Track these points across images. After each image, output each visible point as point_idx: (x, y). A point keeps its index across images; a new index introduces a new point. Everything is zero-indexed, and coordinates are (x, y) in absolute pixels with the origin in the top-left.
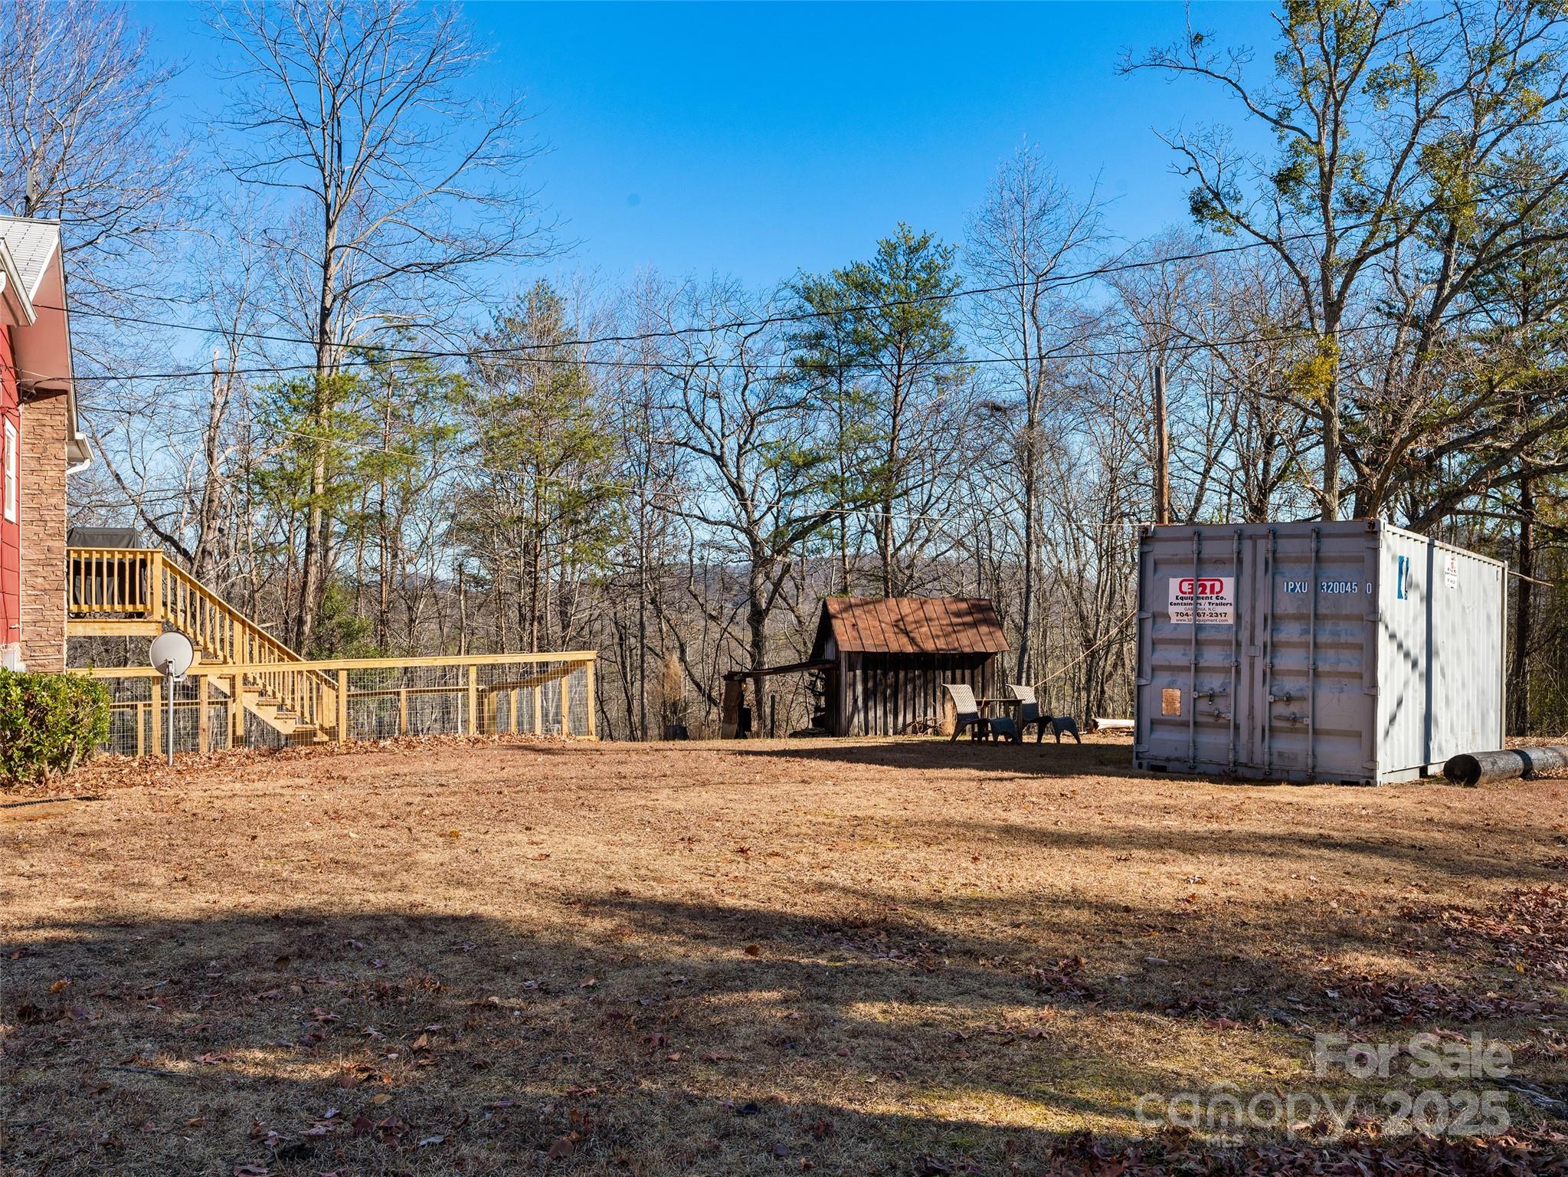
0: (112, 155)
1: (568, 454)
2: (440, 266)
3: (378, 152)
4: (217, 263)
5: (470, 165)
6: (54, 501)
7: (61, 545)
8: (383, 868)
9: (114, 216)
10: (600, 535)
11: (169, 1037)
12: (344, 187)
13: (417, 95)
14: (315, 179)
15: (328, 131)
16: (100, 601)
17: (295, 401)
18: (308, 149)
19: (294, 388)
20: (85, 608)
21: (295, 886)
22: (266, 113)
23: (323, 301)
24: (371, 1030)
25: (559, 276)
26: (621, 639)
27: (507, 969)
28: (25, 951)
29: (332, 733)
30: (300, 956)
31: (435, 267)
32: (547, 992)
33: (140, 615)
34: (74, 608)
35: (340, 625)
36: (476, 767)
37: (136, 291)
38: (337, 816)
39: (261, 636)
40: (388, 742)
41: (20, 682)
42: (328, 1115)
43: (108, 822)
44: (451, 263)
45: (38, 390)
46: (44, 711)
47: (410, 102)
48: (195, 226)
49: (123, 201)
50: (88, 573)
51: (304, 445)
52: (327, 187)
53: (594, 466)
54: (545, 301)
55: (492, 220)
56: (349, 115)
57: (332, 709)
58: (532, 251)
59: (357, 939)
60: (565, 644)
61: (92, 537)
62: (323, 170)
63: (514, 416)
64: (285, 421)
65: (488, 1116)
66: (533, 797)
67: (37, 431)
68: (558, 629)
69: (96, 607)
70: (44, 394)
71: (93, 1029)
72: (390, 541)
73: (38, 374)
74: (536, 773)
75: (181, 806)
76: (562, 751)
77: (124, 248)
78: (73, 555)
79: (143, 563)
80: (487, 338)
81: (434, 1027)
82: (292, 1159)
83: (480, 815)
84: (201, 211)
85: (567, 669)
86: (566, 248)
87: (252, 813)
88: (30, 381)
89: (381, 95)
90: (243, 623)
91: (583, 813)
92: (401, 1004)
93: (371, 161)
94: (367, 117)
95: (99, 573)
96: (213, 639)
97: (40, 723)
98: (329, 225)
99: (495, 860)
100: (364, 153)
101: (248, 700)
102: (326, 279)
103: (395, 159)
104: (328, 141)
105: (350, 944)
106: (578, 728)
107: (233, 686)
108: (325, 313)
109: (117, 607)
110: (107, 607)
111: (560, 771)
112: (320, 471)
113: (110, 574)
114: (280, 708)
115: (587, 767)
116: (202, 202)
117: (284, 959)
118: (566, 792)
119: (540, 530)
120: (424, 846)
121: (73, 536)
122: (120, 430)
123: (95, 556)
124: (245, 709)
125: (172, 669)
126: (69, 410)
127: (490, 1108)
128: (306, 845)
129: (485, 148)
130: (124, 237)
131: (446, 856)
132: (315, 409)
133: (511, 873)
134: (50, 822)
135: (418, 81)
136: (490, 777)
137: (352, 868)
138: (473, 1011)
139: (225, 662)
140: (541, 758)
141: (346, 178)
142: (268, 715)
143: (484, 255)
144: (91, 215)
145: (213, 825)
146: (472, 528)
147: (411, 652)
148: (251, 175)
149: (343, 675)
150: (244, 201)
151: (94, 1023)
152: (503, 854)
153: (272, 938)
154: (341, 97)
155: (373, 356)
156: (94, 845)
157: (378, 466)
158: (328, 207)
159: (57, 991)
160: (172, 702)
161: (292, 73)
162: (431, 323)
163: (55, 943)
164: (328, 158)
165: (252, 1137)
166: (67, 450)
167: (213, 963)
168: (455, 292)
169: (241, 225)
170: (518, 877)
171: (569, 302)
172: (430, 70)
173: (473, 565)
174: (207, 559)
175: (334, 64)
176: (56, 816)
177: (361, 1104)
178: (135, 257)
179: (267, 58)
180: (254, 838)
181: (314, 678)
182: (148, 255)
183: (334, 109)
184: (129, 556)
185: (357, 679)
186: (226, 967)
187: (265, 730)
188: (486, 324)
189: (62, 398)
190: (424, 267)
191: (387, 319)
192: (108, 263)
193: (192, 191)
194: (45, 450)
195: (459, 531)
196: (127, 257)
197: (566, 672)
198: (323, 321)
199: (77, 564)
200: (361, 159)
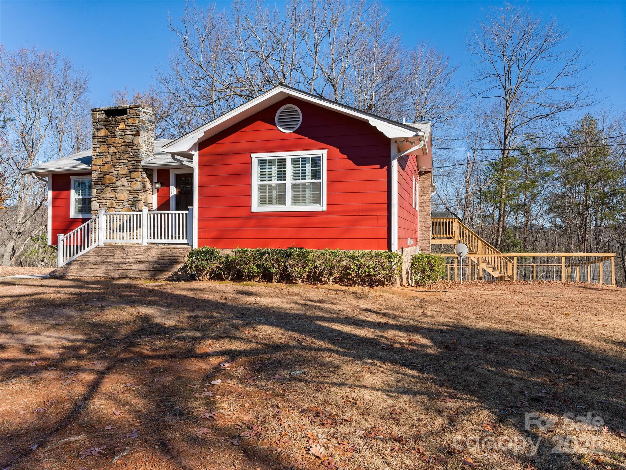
0: (439, 98)
1: (600, 179)
2: (547, 115)
3: (525, 80)
4: (469, 126)
5: (559, 77)
6: (427, 204)
7: (429, 217)
8: (544, 322)
9: (439, 116)
10: (614, 208)
11: (488, 361)
12: (512, 94)
13: (539, 56)
14: (502, 93)
15: (507, 76)
16: (440, 234)
17: (496, 168)
18: (500, 83)
19: (496, 164)
20: (435, 236)
21: (515, 324)
22: (486, 74)
23: (505, 134)
24: (551, 370)
25: (594, 112)
26: (622, 249)
27: (597, 361)
28: (442, 331)
29: (512, 278)
30: (522, 345)
31: (546, 116)
32: (614, 370)
33: (451, 238)
34: (432, 236)
35: (511, 242)
36: (568, 292)
37: (445, 138)
38: (522, 304)
39: (487, 245)
40: (532, 282)
41: (427, 257)
42: (543, 392)
43: (452, 298)
44: (552, 113)
45: (425, 172)
46: (433, 265)
47: (537, 59)
48: (464, 115)
49: (442, 111)
50: (436, 225)
51: (499, 182)
52: (506, 95)
53: (612, 183)
54: (590, 121)
55: (569, 95)
56: (514, 69)
57: (512, 269)
58: (585, 104)
59: (540, 342)
60: (597, 250)
61: (437, 214)
62: (505, 89)
63: (576, 166)
64: (492, 175)
65: (600, 404)
66: (595, 304)
67: (422, 185)
68: (595, 244)
69: (438, 235)
70: (426, 173)
71: (466, 355)
72: (527, 213)
73: (424, 168)
74: (595, 296)
75: (472, 296)
76: (602, 290)
77: (441, 125)
78: (432, 220)
79: (452, 222)
80: (564, 138)
81: (574, 374)
82: (535, 401)
83: (575, 308)
84: (465, 110)
85: (602, 259)
86: (600, 101)
87: (494, 300)
88: (423, 170)
89: (525, 59)
90: (482, 241)
91: (617, 312)
92: (559, 365)
93: (522, 84)
94: (520, 68)
95: (439, 225)
96: (472, 246)
97: (431, 269)
98: (507, 108)
99: (585, 324)
100: (519, 81)
101: (483, 265)
102: (506, 126)
103: (532, 81)
104: (507, 79)
105: (538, 344)
106: (606, 281)
107: (478, 261)
108: (506, 137)
109: (445, 235)
110: (442, 235)
111: (604, 296)
112: (504, 190)
113: (443, 225)
114: (494, 268)
115: (616, 296)
116: (465, 107)
117: (517, 345)
118: (608, 304)
119: (587, 207)
120: (557, 317)
121: (433, 214)
122: (440, 181)
123: (438, 220)
124: (482, 268)
125: (462, 254)
126: (431, 177)
127: (600, 402)
128: (515, 312)
129: (566, 70)
130: (442, 122)
131: (566, 321)
132: (502, 170)
133: (592, 329)
134: (437, 297)
135: (540, 52)
136: (575, 296)
137: (533, 321)
138: (586, 371)
139: (476, 253)
140: (594, 291)
141: (513, 91)
142: (490, 270)
143: (565, 109)
144: (433, 117)
145: (484, 303)
146: (558, 208)
147: (534, 251)
148: (481, 96)
149: (515, 259)
150: (478, 104)
151: (465, 353)
152: (588, 322)
153: (511, 338)
154: (511, 63)
155: (521, 149)
156: (451, 305)
157: (524, 187)
158: (507, 101)
159: (453, 343)
160: (462, 265)
161: (495, 59)
162: (543, 136)
163: (449, 330)
164: (507, 85)
165: (520, 392)
166: (431, 189)
167: (495, 342)
168: (553, 123)
169: (477, 113)
170: (595, 331)
171: (600, 121)
172: (544, 47)
173: (558, 220)
174: (466, 220)
175: (509, 52)
176: (438, 295)
177: (553, 390)
178: (445, 128)
179: (486, 56)
180: (497, 308)
181: (505, 260)
182: (449, 126)
183: (509, 68)
184: (448, 220)
185: (520, 260)
186: (499, 344)
187: (489, 275)
188: (565, 133)
189: (430, 174)
190: (542, 117)
191: (527, 137)
192: (437, 131)
193: (462, 104)
194: (425, 189)
195: (553, 208)
196: (442, 128)
197: (601, 260)
198: (505, 140)
199: (433, 222)
200: (519, 83)
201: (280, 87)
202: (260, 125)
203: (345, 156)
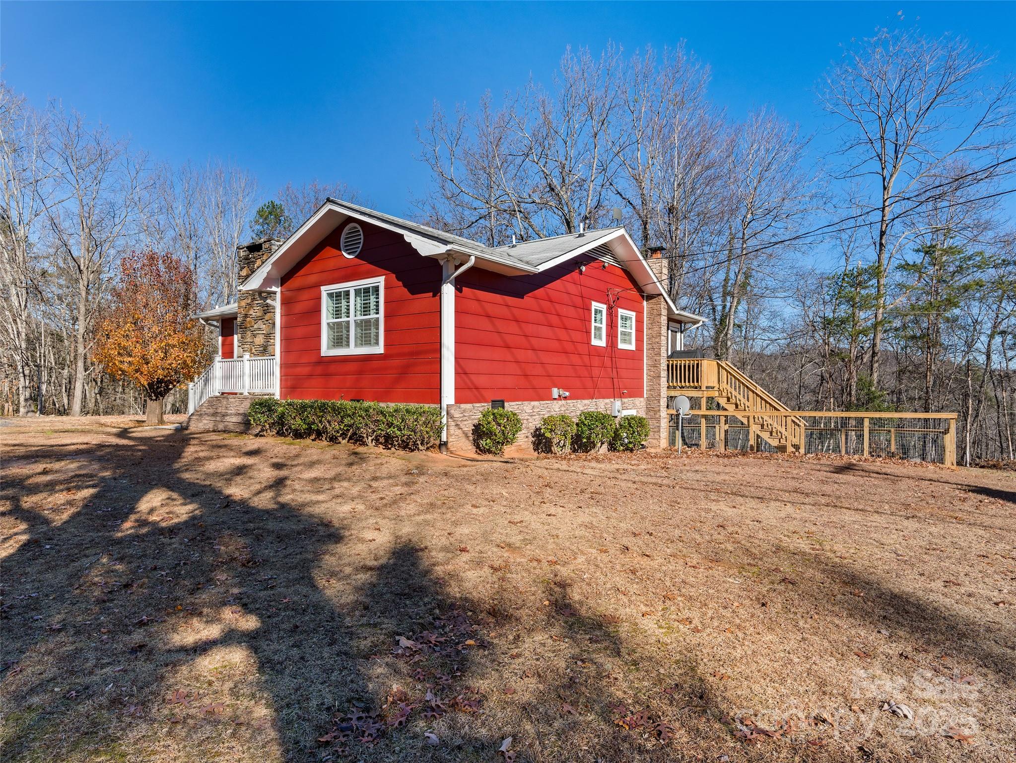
6: (657, 340)
7: (660, 358)
16: (681, 382)
29: (798, 448)
33: (696, 387)
34: (670, 384)
50: (676, 369)
62: (881, 160)
67: (651, 313)
69: (679, 384)
70: (654, 296)
78: (671, 362)
79: (698, 365)
90: (753, 392)
95: (681, 370)
101: (755, 428)
107: (748, 421)
109: (687, 384)
110: (683, 384)
113: (685, 370)
124: (754, 432)
139: (745, 410)
142: (765, 436)
158: (884, 179)
184: (692, 362)
189: (660, 297)
194: (654, 319)
198: (881, 239)
199: (672, 366)
201: (328, 203)
202: (329, 251)
203: (400, 283)
